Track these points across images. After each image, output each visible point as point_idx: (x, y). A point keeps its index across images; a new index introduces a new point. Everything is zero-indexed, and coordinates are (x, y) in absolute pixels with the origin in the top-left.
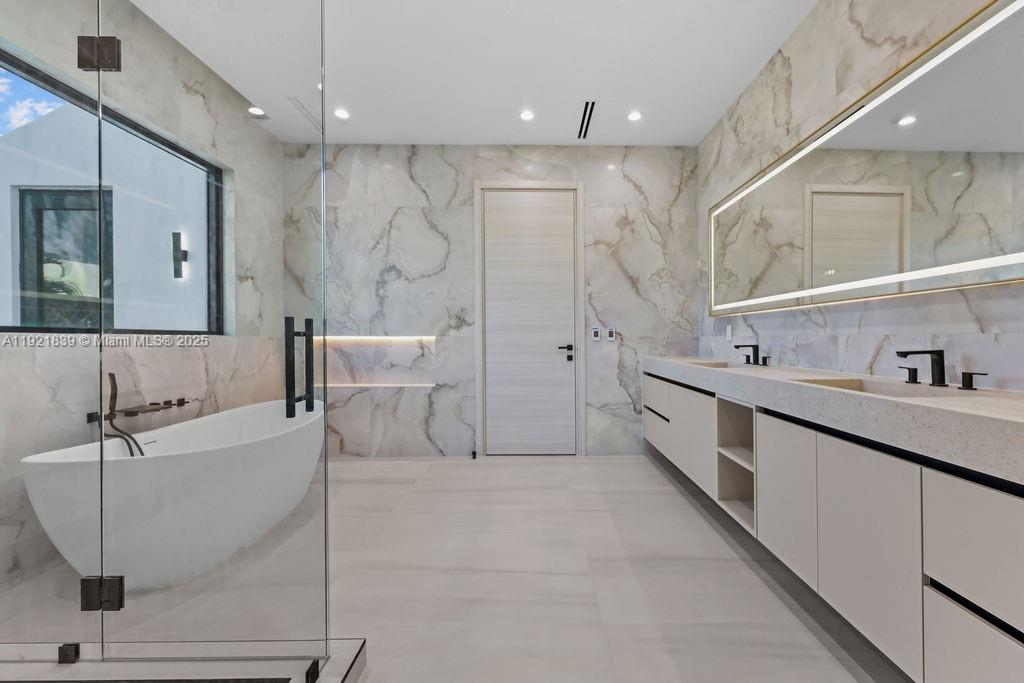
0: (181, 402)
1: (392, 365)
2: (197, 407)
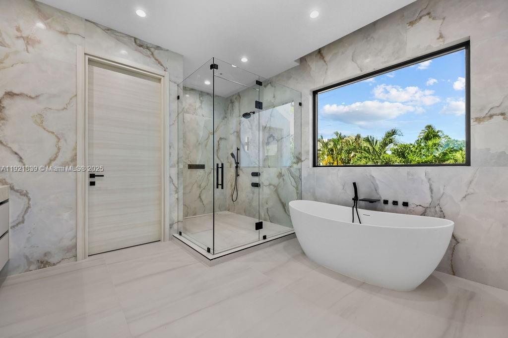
0: (405, 204)
2: (421, 209)
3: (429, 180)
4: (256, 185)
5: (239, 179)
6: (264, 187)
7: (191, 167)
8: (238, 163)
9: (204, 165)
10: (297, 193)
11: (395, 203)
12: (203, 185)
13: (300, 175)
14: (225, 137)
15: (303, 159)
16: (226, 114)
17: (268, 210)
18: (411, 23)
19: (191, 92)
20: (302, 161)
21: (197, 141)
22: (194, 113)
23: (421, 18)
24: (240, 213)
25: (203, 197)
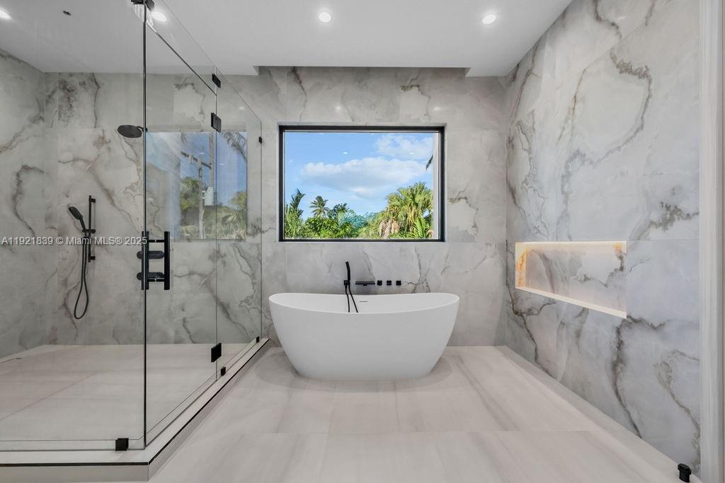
0: (399, 283)
1: (586, 279)
2: (411, 287)
3: (418, 255)
5: (95, 270)
8: (93, 231)
10: (253, 284)
11: (389, 283)
13: (260, 254)
15: (264, 228)
16: (42, 110)
17: (184, 322)
18: (404, 88)
20: (262, 232)
23: (412, 87)
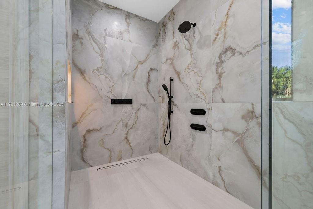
4: (197, 127)
5: (173, 116)
6: (213, 132)
7: (115, 102)
8: (172, 97)
9: (132, 100)
12: (130, 123)
14: (156, 68)
16: (157, 41)
17: (220, 170)
19: (115, 10)
21: (123, 71)
22: (119, 37)
24: (174, 160)
25: (130, 138)
